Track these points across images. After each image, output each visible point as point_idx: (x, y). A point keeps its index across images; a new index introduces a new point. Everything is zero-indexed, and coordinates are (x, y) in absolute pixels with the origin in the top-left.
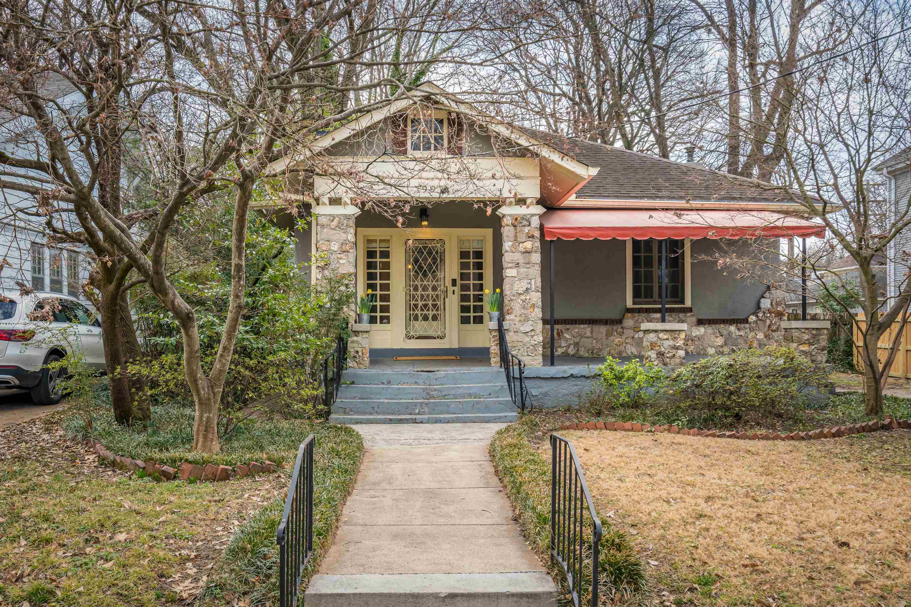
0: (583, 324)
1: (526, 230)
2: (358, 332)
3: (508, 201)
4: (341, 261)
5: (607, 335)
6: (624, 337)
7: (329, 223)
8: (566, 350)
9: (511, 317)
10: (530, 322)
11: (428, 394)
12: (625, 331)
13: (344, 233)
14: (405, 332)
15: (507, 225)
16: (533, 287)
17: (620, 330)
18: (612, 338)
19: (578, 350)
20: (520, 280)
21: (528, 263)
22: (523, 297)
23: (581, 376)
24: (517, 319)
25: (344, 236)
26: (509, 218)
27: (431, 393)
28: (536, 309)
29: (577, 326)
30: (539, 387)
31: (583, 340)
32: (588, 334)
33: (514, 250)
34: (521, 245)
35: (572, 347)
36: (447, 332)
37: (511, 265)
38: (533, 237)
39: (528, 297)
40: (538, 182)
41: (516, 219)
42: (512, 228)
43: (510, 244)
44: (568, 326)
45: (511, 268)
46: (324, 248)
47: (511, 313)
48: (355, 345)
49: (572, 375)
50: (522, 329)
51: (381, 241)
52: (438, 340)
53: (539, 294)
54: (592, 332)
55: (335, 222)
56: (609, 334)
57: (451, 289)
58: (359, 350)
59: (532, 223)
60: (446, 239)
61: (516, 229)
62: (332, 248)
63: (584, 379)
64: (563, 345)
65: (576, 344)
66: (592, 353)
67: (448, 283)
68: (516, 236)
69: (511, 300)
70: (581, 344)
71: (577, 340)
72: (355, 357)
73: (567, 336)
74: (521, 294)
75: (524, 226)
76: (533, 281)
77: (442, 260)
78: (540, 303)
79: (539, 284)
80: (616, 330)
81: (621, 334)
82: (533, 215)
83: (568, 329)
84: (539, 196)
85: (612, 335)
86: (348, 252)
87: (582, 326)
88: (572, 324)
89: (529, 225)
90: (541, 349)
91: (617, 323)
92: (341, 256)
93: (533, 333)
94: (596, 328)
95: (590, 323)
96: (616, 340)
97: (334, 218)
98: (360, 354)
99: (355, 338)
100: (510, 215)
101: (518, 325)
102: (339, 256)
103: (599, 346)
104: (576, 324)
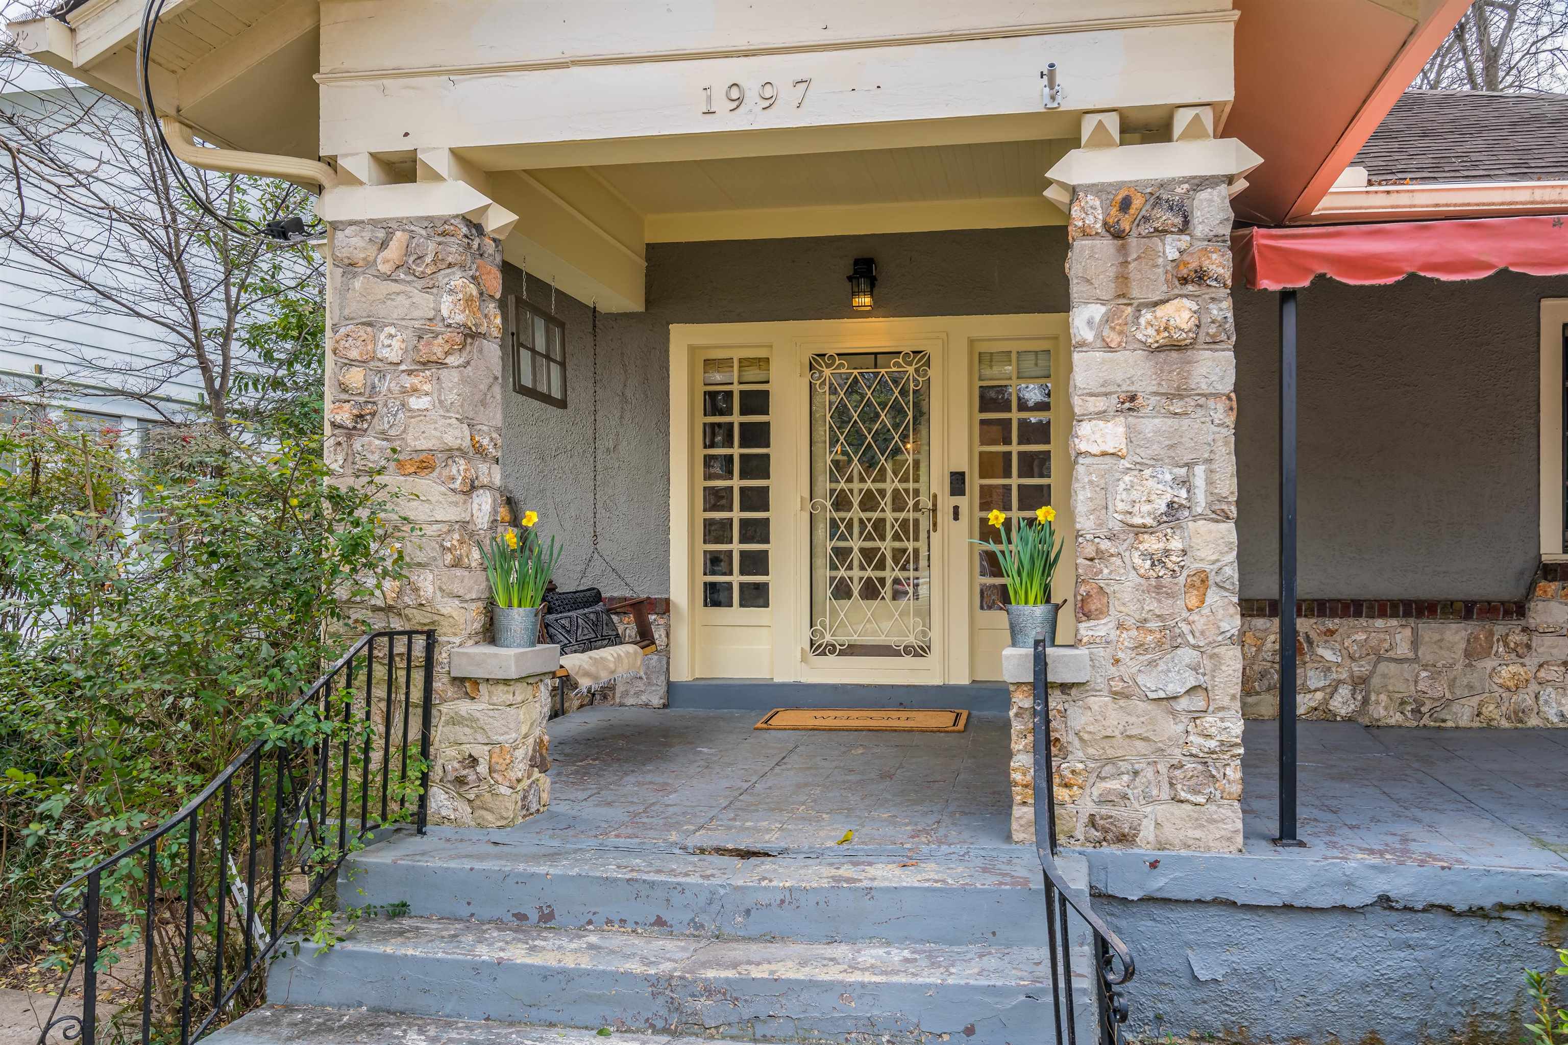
0: (1383, 614)
1: (1171, 248)
2: (476, 682)
3: (1088, 126)
4: (415, 403)
5: (1468, 654)
6: (1532, 661)
7: (372, 251)
8: (1326, 702)
9: (1101, 628)
10: (1187, 655)
11: (675, 1007)
12: (1536, 641)
13: (426, 289)
14: (807, 633)
15: (1085, 233)
16: (1201, 497)
17: (1516, 637)
18: (1489, 664)
19: (1366, 701)
20: (1140, 467)
21: (1178, 394)
22: (1152, 544)
23: (1430, 908)
24: (1128, 638)
25: (424, 304)
26: (1092, 200)
27: (691, 1005)
28: (1213, 597)
29: (1363, 621)
30: (1229, 944)
31: (1383, 667)
32: (1403, 649)
33: (1114, 339)
34: (1147, 316)
35: (1344, 691)
36: (935, 635)
37: (1100, 404)
38: (1200, 277)
39: (1176, 544)
40: (1229, 29)
41: (1125, 205)
42: (1107, 245)
43: (1097, 311)
44: (1330, 624)
45: (1101, 415)
46: (354, 354)
47: (1102, 613)
48: (462, 732)
49: (1385, 902)
50: (1149, 682)
51: (745, 363)
52: (908, 661)
53: (1228, 531)
54: (1415, 644)
55: (394, 251)
56: (1472, 654)
57: (946, 502)
58: (480, 751)
59: (1197, 216)
60: (933, 350)
61: (1123, 250)
62: (384, 353)
63: (1441, 919)
64: (1313, 684)
65: (1360, 683)
66: (1417, 712)
67: (939, 483)
68: (1123, 279)
69: (1101, 555)
70: (1376, 681)
71: (1362, 668)
72: (460, 781)
73: (1328, 655)
74: (1144, 529)
75: (1162, 232)
76: (1200, 470)
77: (921, 414)
78: (1232, 572)
79: (1228, 485)
80: (1504, 639)
81: (1521, 652)
82: (1200, 183)
83: (1331, 633)
84: (1227, 94)
85: (1487, 652)
86: (441, 364)
87: (1379, 623)
88: (1345, 614)
89: (1185, 227)
90: (1234, 773)
91: (1507, 613)
92: (415, 380)
93: (1199, 702)
94: (1430, 630)
95: (1407, 614)
96: (1505, 672)
97: (390, 234)
98: (482, 769)
99: (464, 707)
100: (1098, 189)
101: (1131, 665)
102: (408, 382)
103: (1441, 689)
104: (1358, 614)
